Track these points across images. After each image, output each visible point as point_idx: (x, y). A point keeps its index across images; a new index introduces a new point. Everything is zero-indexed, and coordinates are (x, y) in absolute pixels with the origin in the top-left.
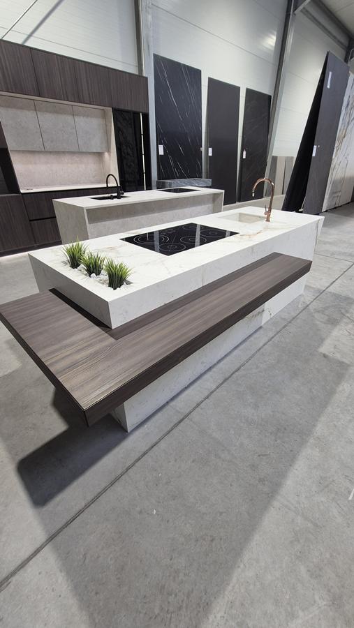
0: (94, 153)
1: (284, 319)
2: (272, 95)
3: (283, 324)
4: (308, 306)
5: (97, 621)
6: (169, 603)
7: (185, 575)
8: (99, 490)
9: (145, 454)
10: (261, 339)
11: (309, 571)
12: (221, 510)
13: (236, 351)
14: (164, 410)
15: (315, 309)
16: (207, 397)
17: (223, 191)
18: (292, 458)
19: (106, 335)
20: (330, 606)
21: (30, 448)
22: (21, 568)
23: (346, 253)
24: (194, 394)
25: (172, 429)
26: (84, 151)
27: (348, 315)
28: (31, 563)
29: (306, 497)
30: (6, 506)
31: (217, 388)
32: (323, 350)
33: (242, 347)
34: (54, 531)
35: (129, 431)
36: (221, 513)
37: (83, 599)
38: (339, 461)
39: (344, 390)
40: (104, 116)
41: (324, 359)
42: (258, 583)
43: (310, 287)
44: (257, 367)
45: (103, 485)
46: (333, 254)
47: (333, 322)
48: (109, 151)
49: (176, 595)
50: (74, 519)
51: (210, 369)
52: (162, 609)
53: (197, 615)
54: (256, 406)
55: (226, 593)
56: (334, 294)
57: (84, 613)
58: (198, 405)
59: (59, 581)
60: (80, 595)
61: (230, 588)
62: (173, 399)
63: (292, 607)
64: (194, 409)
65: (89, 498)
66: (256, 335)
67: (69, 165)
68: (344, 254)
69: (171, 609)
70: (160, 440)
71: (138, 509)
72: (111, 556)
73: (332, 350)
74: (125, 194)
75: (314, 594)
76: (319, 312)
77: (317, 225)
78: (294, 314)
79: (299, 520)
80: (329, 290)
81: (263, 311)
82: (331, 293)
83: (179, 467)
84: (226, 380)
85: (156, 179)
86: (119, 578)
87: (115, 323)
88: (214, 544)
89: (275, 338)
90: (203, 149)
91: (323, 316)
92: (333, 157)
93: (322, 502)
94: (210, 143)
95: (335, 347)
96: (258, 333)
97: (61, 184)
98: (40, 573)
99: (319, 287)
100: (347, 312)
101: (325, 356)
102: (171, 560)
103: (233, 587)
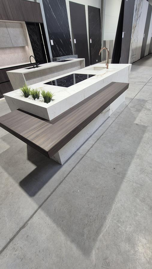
0: (21, 47)
1: (118, 112)
2: (100, 8)
3: (118, 114)
4: (127, 105)
5: (65, 229)
6: (90, 219)
7: (94, 209)
8: (55, 187)
9: (70, 171)
10: (110, 121)
11: (140, 200)
12: (104, 186)
13: (100, 128)
14: (75, 154)
15: (131, 107)
16: (92, 147)
17: (84, 59)
18: (129, 164)
19: (48, 123)
20: (149, 210)
21: (23, 177)
22: (31, 218)
23: (141, 81)
24: (86, 147)
25: (79, 161)
26: (16, 46)
27: (144, 107)
28: (34, 216)
29: (136, 176)
30: (19, 199)
31: (95, 143)
32: (136, 122)
33: (102, 126)
34: (41, 204)
35: (62, 164)
36: (105, 187)
37: (58, 224)
38: (147, 162)
39: (146, 136)
40: (22, 27)
41: (136, 125)
42: (122, 207)
43: (127, 98)
44: (110, 133)
45: (56, 185)
46: (135, 83)
47: (139, 111)
48: (28, 45)
49: (93, 216)
50: (47, 198)
51: (91, 136)
52: (88, 222)
53: (102, 221)
54: (112, 148)
55: (111, 212)
56: (138, 100)
57: (59, 228)
58: (88, 151)
59: (47, 220)
60: (56, 223)
61: (112, 210)
62: (78, 150)
63: (136, 213)
64: (87, 152)
65: (52, 191)
66: (108, 120)
67: (10, 54)
68: (140, 82)
69: (92, 221)
70: (75, 166)
71: (72, 191)
72: (65, 208)
73: (140, 122)
74: (40, 65)
75: (143, 207)
76: (132, 107)
77: (129, 68)
78: (122, 110)
79: (134, 184)
80: (135, 98)
81: (110, 109)
82: (136, 99)
83: (85, 174)
84: (98, 140)
85: (52, 58)
86: (70, 215)
87: (51, 118)
88: (104, 198)
89: (116, 120)
90: (71, 40)
91: (134, 109)
92: (131, 37)
93: (142, 177)
94: (75, 37)
95: (141, 120)
96: (108, 119)
97: (8, 65)
98: (39, 218)
99: (131, 97)
100: (144, 106)
101: (137, 124)
102: (88, 205)
103: (113, 210)
